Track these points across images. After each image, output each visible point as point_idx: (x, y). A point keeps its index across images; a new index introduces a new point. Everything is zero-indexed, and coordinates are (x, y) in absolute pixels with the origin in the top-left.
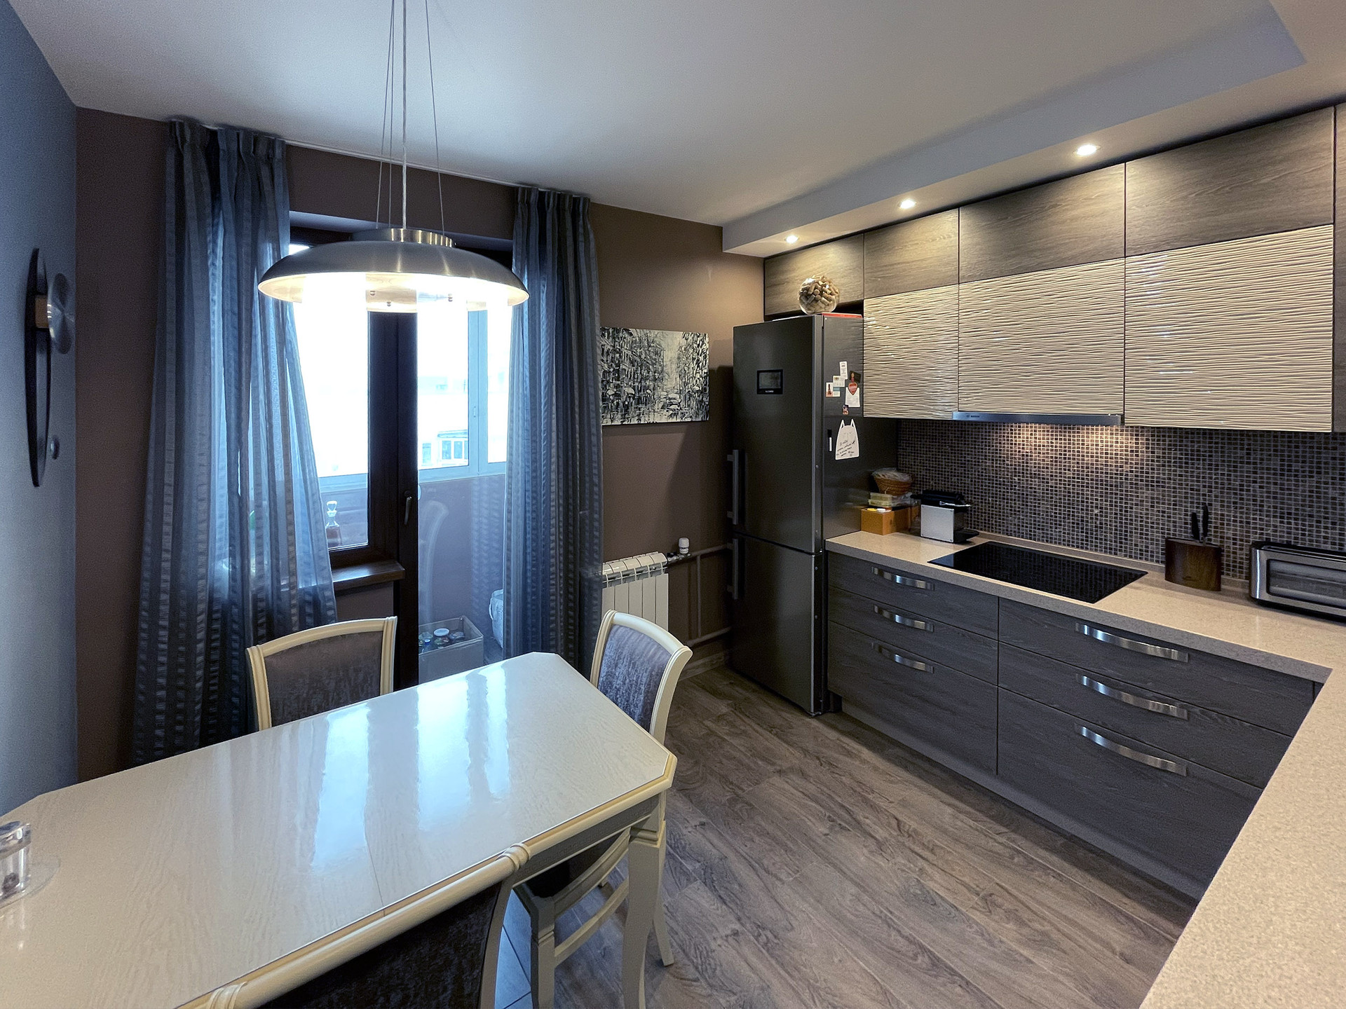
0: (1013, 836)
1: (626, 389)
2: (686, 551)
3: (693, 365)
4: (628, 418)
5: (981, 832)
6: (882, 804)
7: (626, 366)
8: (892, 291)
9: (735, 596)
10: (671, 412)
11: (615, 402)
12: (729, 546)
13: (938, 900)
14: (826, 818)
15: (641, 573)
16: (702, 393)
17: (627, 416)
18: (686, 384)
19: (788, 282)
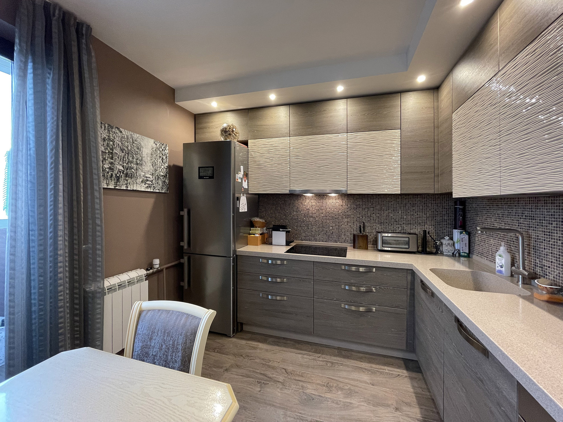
0: (324, 356)
1: (118, 167)
2: (157, 266)
3: (160, 160)
4: (119, 185)
5: (314, 359)
6: (276, 364)
7: (117, 151)
8: (261, 137)
9: (186, 287)
10: (147, 185)
11: (110, 173)
12: (182, 261)
13: (313, 396)
14: (256, 383)
15: (130, 283)
16: (164, 177)
17: (118, 183)
18: (156, 170)
19: (209, 128)
